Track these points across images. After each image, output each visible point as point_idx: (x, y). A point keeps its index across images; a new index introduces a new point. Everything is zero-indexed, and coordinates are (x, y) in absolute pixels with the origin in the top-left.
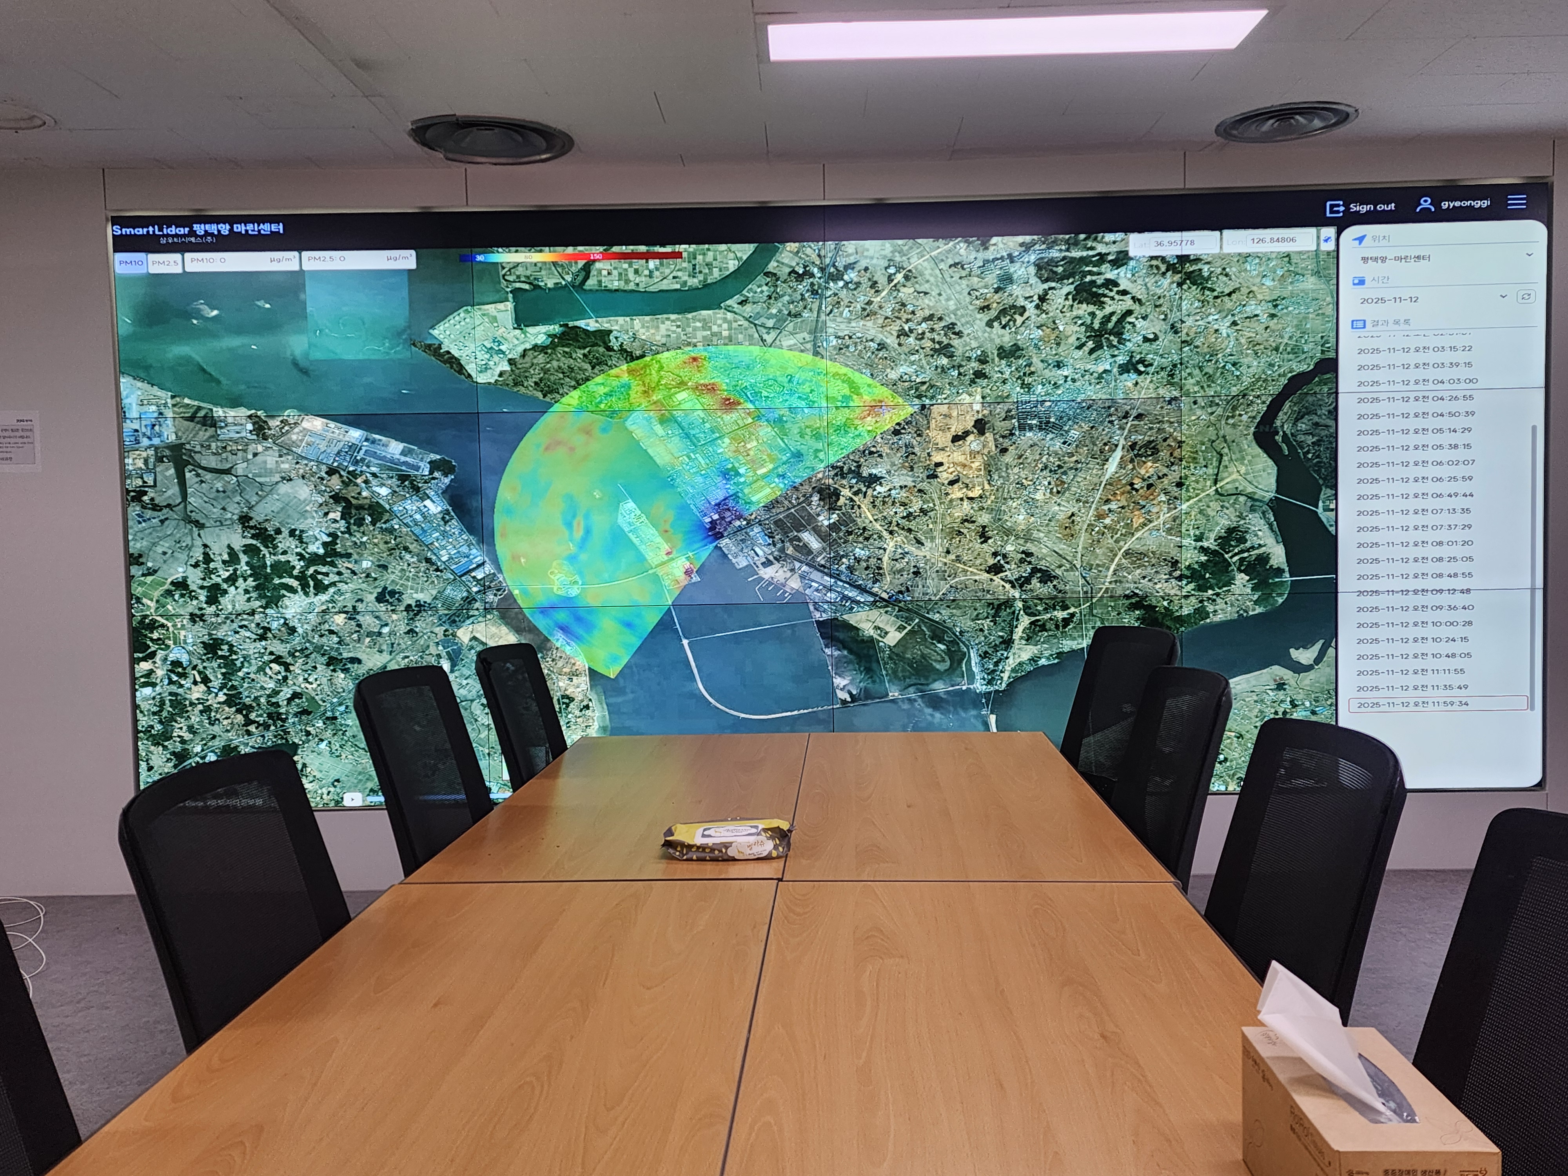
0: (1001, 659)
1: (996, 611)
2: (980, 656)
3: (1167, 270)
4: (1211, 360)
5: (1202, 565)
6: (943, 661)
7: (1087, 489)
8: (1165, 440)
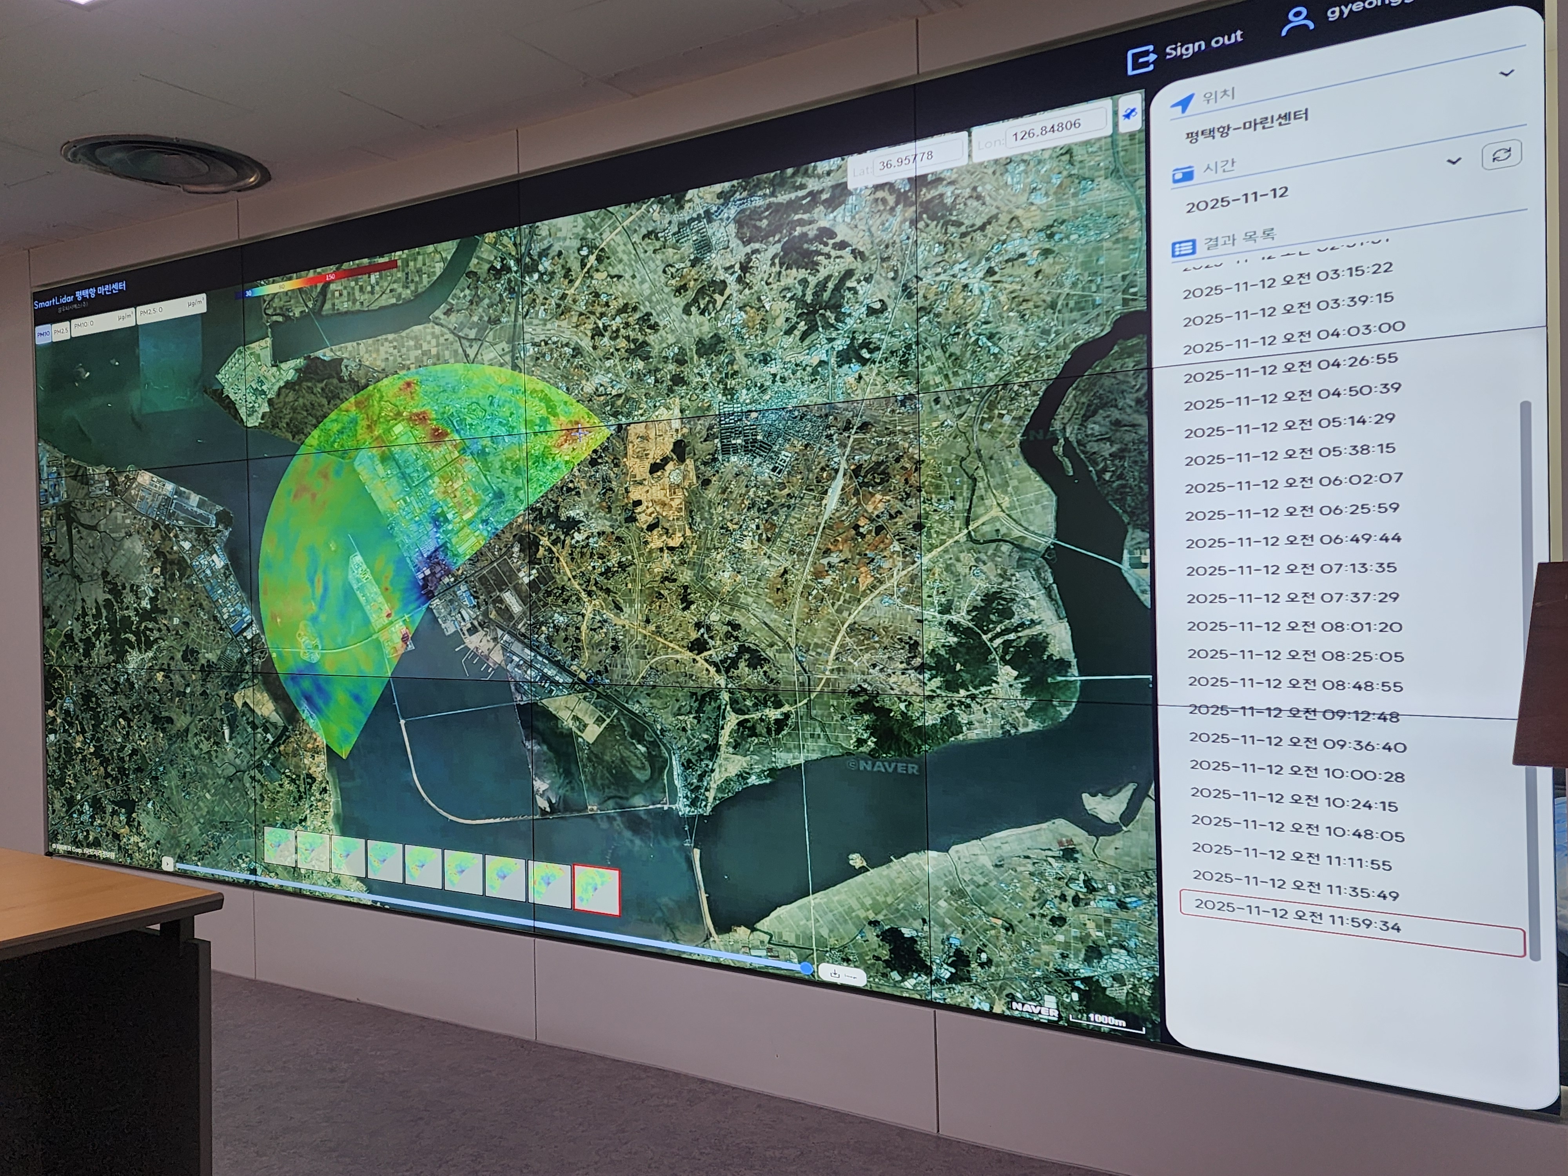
0: (705, 772)
1: (700, 704)
2: (683, 765)
3: (897, 203)
4: (958, 334)
5: (950, 649)
6: (643, 768)
7: (802, 535)
8: (897, 460)
